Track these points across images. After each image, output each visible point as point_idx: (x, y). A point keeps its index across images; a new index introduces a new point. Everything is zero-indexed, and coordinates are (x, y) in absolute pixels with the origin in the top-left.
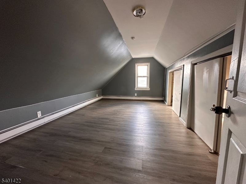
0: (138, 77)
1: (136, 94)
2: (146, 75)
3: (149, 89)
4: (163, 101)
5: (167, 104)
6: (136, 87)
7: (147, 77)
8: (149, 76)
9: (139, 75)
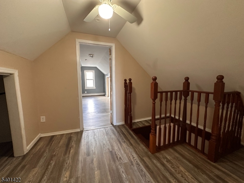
0: (86, 80)
1: (86, 92)
2: (92, 79)
3: (95, 88)
4: (104, 95)
5: (106, 96)
6: (86, 87)
7: (93, 80)
8: (94, 79)
9: (87, 79)
